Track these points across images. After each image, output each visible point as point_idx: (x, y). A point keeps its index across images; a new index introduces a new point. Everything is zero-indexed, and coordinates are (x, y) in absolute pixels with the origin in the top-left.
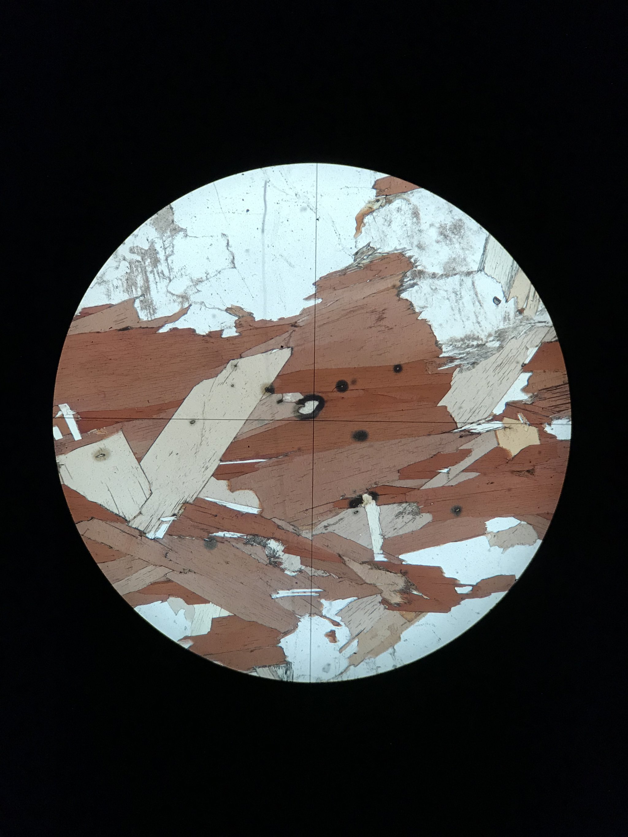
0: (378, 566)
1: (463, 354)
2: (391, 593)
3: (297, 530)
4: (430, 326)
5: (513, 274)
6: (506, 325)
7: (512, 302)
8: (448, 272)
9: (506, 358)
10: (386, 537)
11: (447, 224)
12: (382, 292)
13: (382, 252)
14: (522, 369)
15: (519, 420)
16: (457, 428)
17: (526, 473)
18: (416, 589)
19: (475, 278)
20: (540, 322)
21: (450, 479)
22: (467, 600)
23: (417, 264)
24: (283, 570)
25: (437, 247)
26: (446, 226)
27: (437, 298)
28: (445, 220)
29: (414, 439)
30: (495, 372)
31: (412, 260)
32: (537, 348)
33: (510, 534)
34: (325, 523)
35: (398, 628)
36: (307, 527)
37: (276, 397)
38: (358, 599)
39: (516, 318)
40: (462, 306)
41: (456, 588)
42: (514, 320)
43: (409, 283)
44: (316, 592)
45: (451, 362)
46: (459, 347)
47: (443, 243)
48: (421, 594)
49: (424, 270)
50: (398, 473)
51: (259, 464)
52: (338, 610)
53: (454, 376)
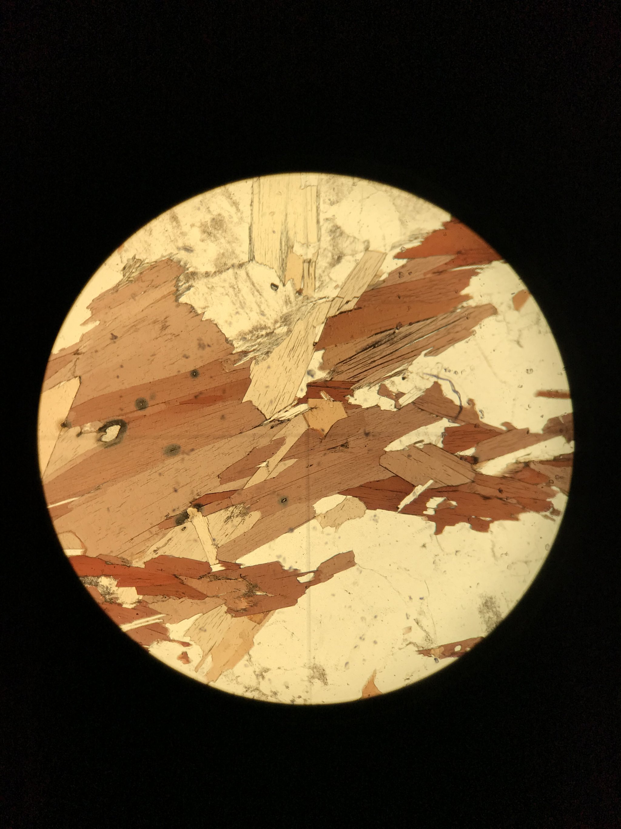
0: (217, 576)
1: (255, 345)
2: (235, 600)
3: (126, 561)
4: (216, 324)
5: (283, 257)
6: (289, 308)
7: (289, 285)
8: (220, 269)
9: (297, 341)
10: (219, 546)
11: (208, 221)
12: (159, 301)
13: (151, 262)
14: (314, 348)
15: (322, 398)
16: (266, 420)
17: (341, 448)
18: (260, 589)
19: (248, 269)
20: (321, 299)
21: (270, 472)
22: (311, 587)
23: (187, 267)
24: (120, 605)
25: (202, 245)
26: (207, 224)
27: (216, 296)
28: (204, 218)
29: (226, 440)
30: (289, 357)
31: (182, 263)
32: (324, 325)
33: (338, 512)
34: (154, 548)
35: (249, 633)
36: (136, 555)
37: (75, 430)
38: (204, 614)
39: (297, 299)
40: (242, 298)
41: (298, 579)
42: (295, 302)
43: (185, 286)
44: (159, 619)
45: (245, 356)
46: (249, 340)
47: (208, 240)
48: (265, 594)
49: (196, 271)
50: (219, 478)
51: (72, 503)
52: (185, 631)
53: (251, 369)
